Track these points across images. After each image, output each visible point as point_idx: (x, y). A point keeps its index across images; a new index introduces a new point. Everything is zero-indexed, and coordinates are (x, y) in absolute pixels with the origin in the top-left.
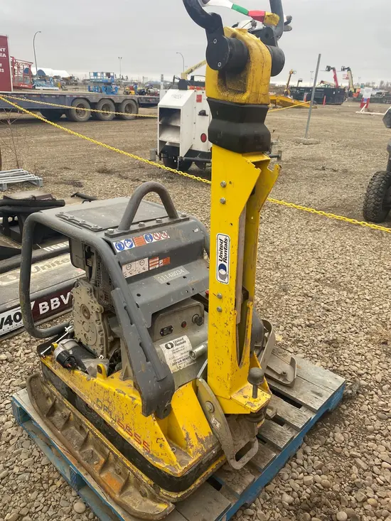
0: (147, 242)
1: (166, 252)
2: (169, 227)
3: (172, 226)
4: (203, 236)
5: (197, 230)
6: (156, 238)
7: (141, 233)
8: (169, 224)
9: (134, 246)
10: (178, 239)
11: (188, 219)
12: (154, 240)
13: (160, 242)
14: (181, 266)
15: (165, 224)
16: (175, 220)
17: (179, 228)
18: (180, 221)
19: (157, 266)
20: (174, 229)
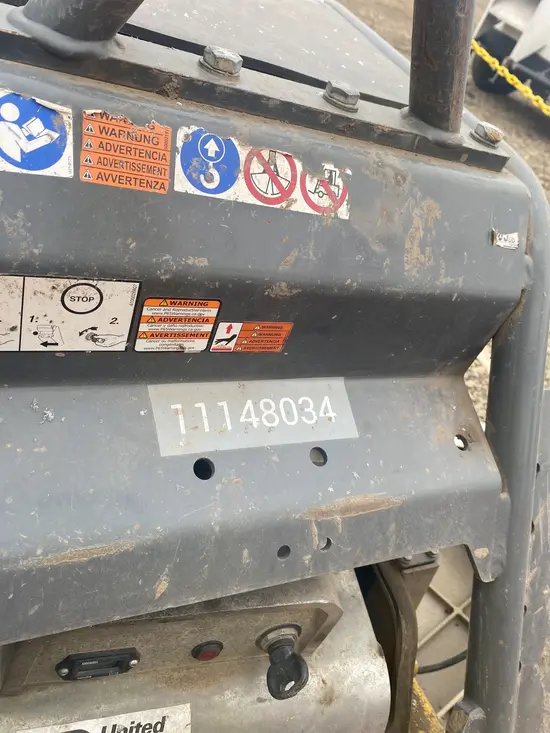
0: (182, 184)
1: (282, 289)
2: (375, 153)
3: (393, 158)
4: (523, 281)
5: (509, 240)
6: (262, 181)
7: (178, 107)
8: (389, 138)
9: (63, 168)
10: (393, 243)
11: (497, 163)
12: (239, 192)
13: (270, 217)
14: (338, 384)
15: (365, 132)
16: (433, 134)
17: (433, 189)
18: (453, 153)
19: (199, 345)
20: (400, 178)
